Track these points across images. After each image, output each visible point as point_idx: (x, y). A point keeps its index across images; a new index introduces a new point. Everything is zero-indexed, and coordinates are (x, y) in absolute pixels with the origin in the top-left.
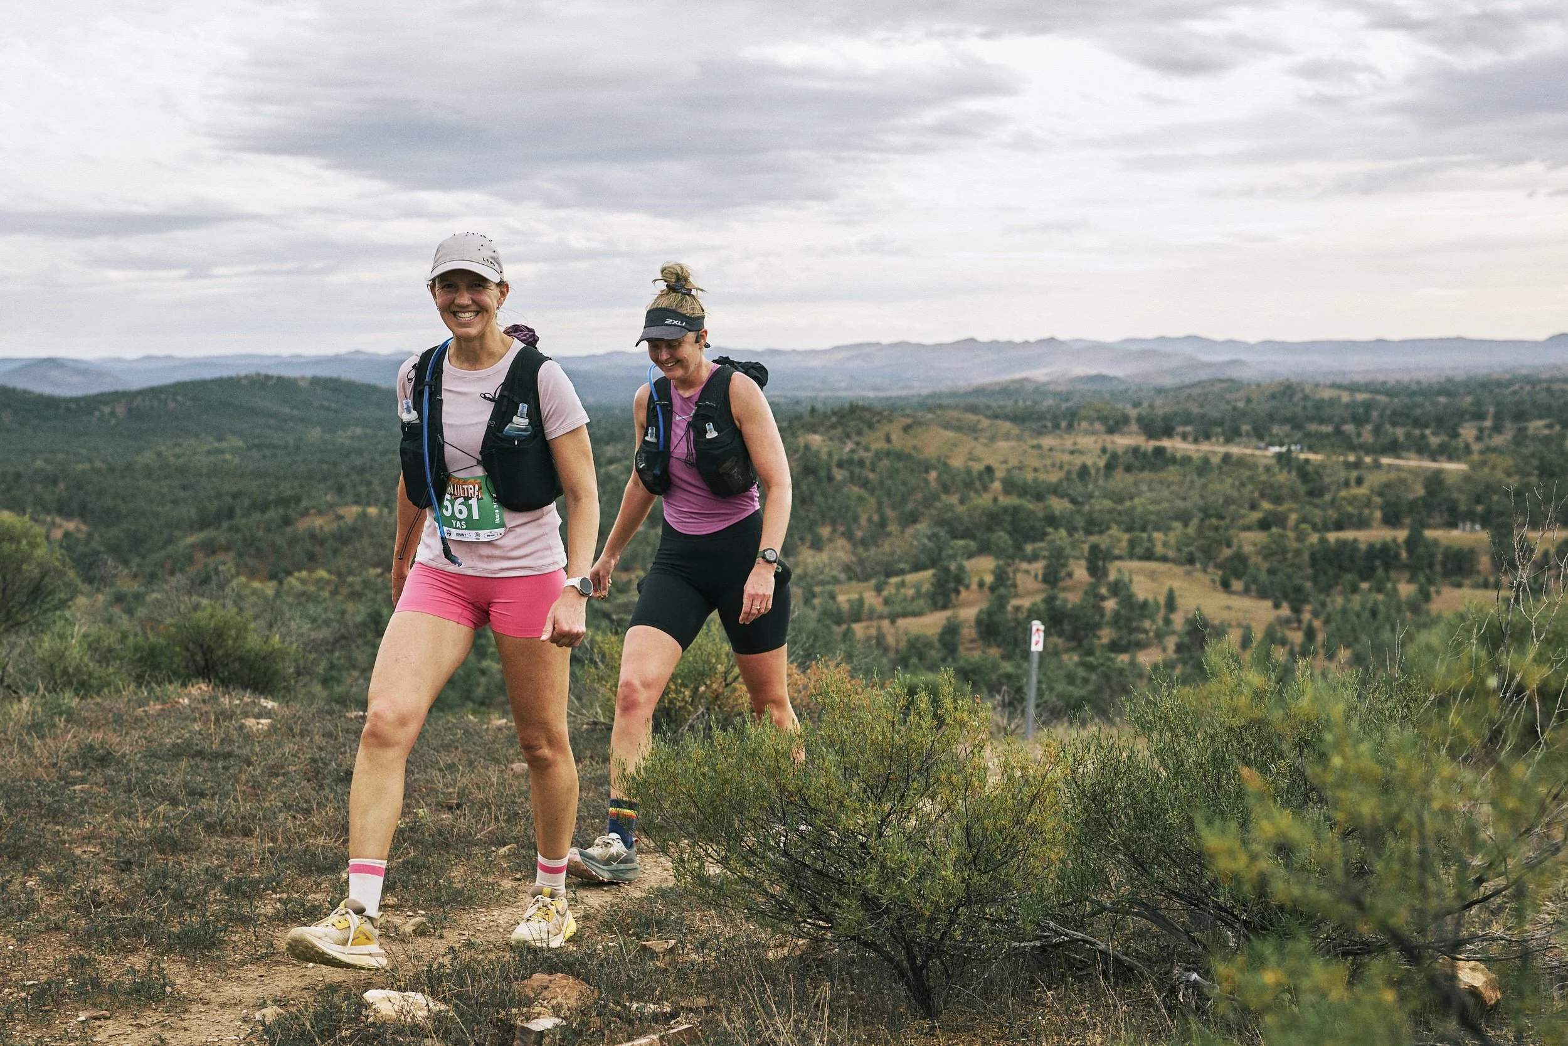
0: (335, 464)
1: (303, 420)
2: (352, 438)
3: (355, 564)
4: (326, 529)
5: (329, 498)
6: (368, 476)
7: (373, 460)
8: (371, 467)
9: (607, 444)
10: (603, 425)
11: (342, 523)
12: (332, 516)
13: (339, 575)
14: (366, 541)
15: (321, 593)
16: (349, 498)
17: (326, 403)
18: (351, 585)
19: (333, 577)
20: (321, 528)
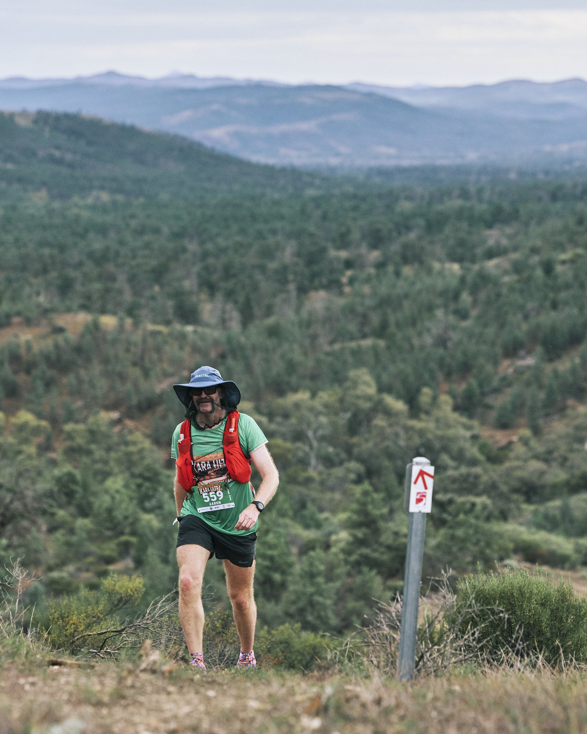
0: (62, 249)
1: (20, 180)
2: (93, 208)
3: (79, 403)
4: (36, 349)
5: (41, 299)
6: (110, 267)
7: (122, 243)
8: (117, 254)
9: (490, 226)
10: (486, 195)
11: (60, 339)
12: (43, 329)
13: (54, 421)
14: (97, 368)
15: (24, 447)
16: (76, 302)
17: (57, 154)
18: (70, 436)
19: (44, 423)
20: (29, 348)
